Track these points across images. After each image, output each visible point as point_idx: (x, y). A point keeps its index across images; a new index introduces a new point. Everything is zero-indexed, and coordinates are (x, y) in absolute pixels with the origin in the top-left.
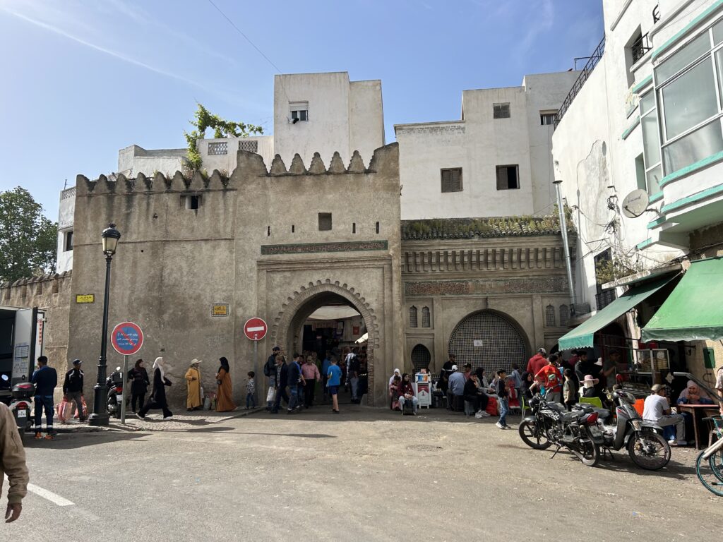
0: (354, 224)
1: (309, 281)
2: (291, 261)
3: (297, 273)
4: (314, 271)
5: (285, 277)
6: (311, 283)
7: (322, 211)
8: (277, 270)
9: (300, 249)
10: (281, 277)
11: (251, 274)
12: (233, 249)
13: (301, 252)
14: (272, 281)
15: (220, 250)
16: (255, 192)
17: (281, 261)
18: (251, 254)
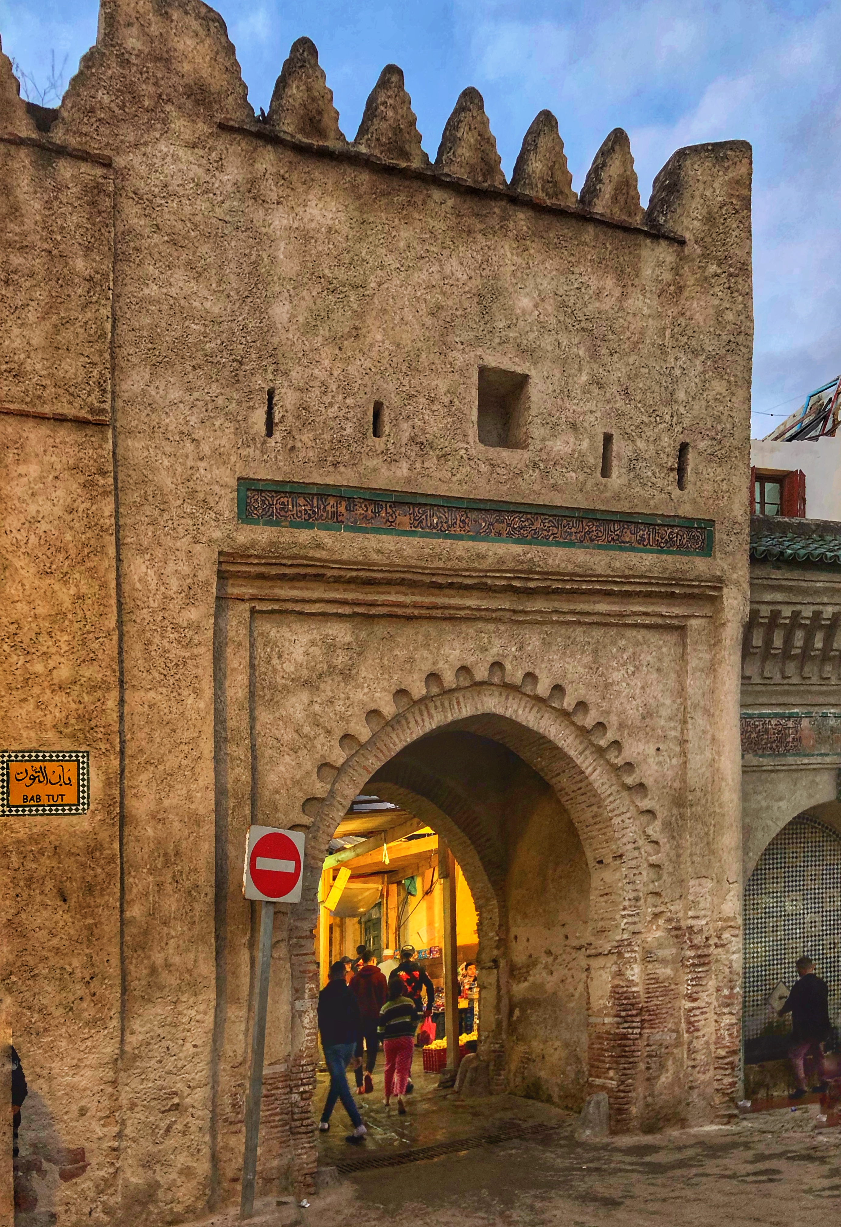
0: (608, 439)
1: (427, 667)
2: (368, 566)
3: (381, 629)
4: (446, 626)
5: (331, 647)
6: (433, 677)
7: (492, 361)
8: (298, 608)
9: (406, 519)
10: (313, 643)
11: (193, 614)
12: (103, 473)
13: (412, 533)
14: (275, 661)
15: (33, 469)
16: (202, 205)
17: (325, 564)
18: (192, 515)
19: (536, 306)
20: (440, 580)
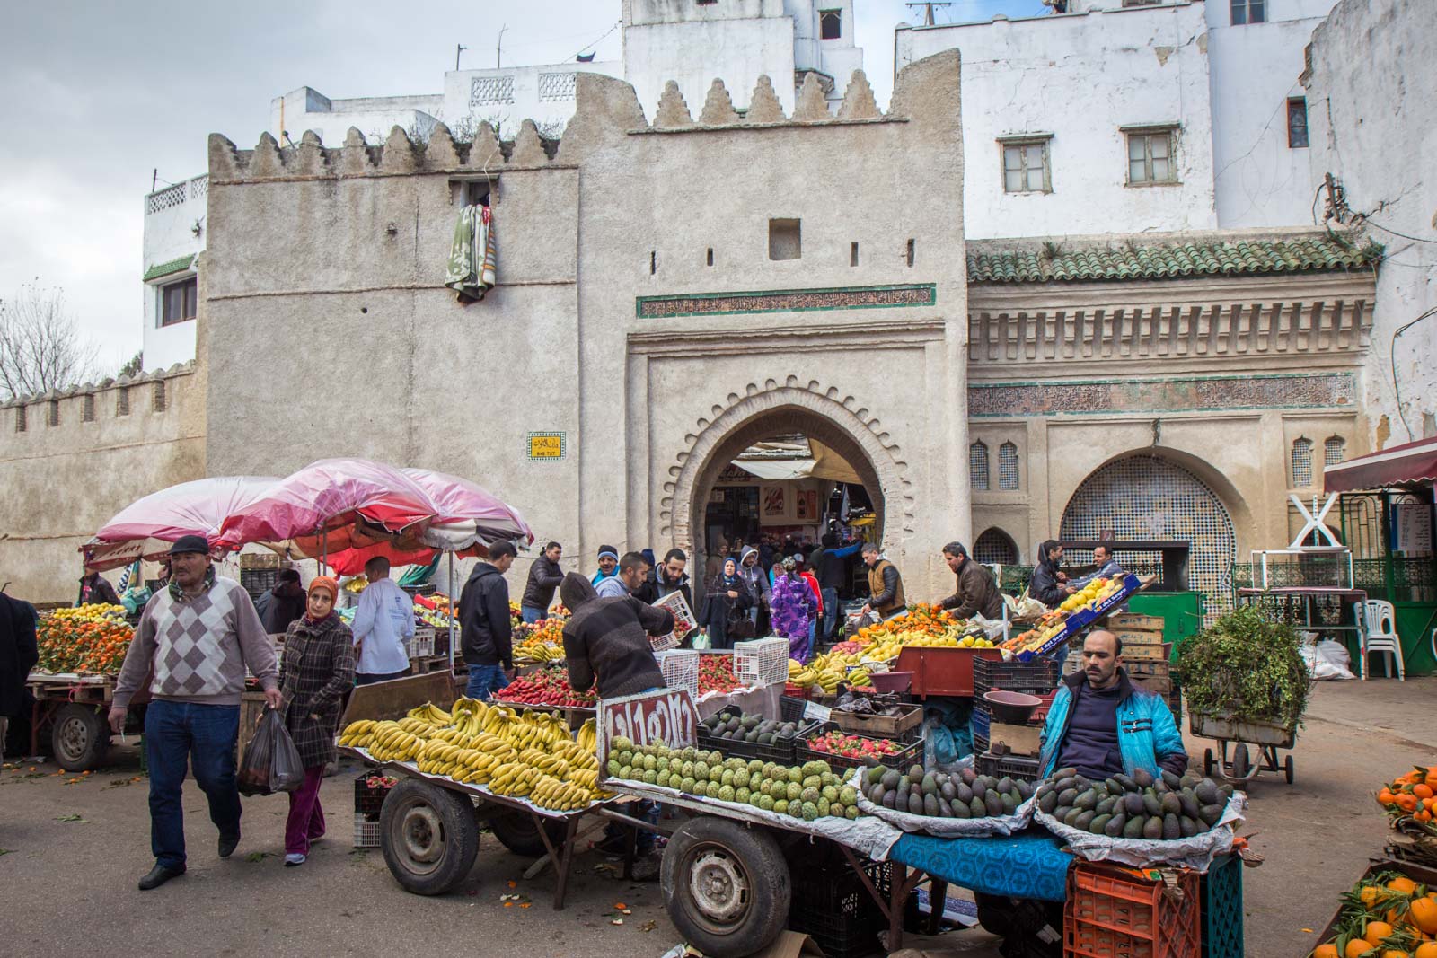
0: (855, 246)
1: (748, 381)
2: (705, 332)
3: (720, 362)
4: (758, 357)
5: (691, 372)
6: (752, 386)
7: (777, 215)
8: (672, 355)
9: (727, 305)
10: (682, 371)
11: (615, 364)
12: (573, 304)
13: (730, 312)
14: (662, 381)
15: (543, 307)
16: (620, 171)
17: (683, 334)
18: (615, 318)
19: (806, 179)
20: (748, 335)
